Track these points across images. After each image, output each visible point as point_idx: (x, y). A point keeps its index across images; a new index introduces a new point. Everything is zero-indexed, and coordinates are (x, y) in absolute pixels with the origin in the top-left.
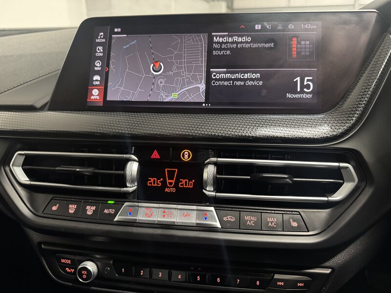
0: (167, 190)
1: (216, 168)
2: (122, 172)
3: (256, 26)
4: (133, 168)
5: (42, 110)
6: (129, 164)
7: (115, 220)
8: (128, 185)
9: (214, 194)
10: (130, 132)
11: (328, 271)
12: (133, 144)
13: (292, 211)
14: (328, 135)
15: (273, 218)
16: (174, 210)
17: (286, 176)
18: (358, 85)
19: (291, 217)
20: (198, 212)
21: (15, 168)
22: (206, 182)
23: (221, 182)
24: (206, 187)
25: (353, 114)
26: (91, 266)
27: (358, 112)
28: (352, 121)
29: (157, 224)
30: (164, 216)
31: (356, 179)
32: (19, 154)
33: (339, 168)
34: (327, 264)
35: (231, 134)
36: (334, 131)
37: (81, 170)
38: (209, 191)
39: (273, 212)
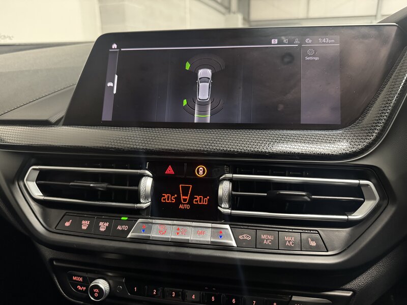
0: (181, 206)
1: (231, 185)
2: (136, 188)
3: (273, 40)
4: (147, 184)
5: (57, 125)
6: (143, 180)
7: (129, 236)
8: (142, 201)
9: (230, 211)
10: (145, 148)
11: (349, 294)
12: (147, 160)
13: (311, 230)
14: (348, 152)
15: (290, 236)
16: (188, 228)
17: (304, 194)
18: (378, 100)
19: (310, 236)
20: (213, 230)
21: (29, 183)
22: (221, 199)
23: (237, 199)
24: (221, 204)
25: (373, 130)
26: (103, 284)
27: (378, 128)
28: (372, 137)
29: (170, 242)
30: (178, 233)
31: (378, 198)
32: (34, 169)
33: (359, 185)
34: (348, 286)
35: (247, 149)
36: (354, 147)
37: (95, 185)
38: (225, 208)
39: (291, 230)
